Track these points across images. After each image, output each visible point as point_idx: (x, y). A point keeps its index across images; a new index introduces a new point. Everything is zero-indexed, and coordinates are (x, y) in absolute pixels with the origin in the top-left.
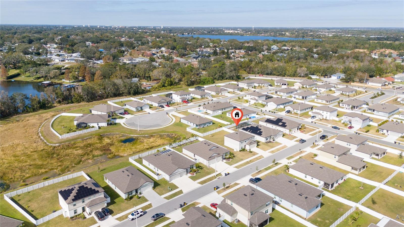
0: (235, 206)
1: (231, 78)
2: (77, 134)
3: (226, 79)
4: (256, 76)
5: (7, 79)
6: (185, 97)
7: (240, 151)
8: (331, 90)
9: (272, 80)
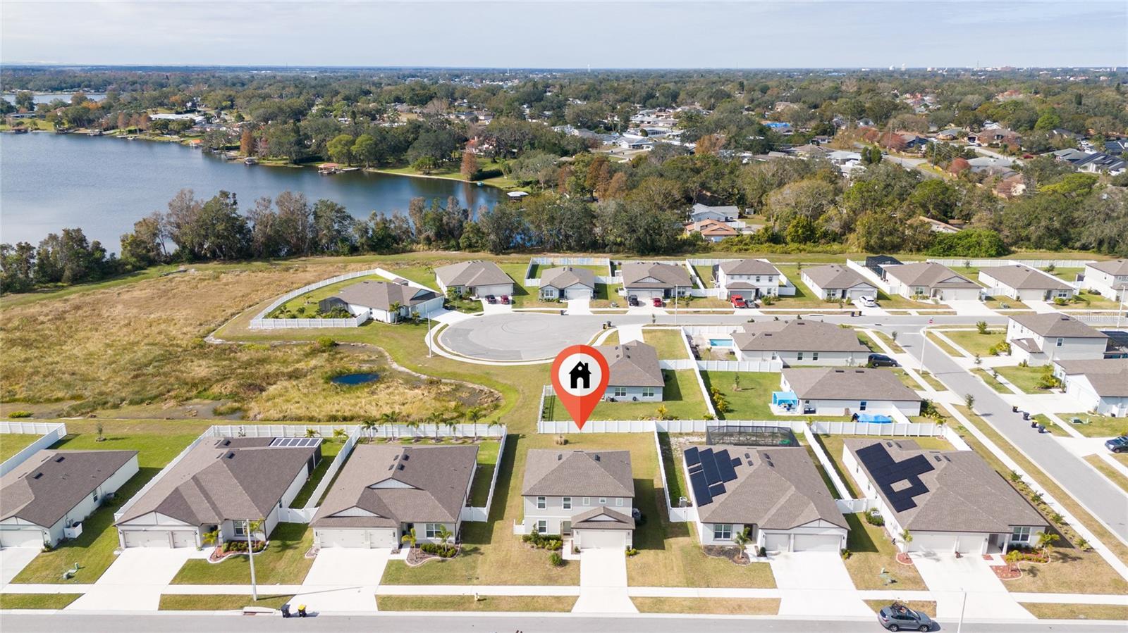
2: (293, 327)
3: (1085, 248)
5: (472, 180)
6: (753, 282)
7: (526, 539)
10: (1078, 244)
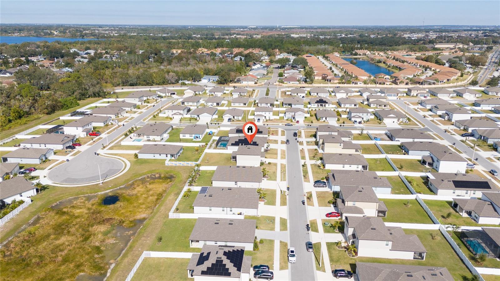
0: (358, 205)
1: (97, 95)
4: (122, 89)
6: (87, 127)
8: (225, 93)
9: (150, 90)
10: (87, 96)
